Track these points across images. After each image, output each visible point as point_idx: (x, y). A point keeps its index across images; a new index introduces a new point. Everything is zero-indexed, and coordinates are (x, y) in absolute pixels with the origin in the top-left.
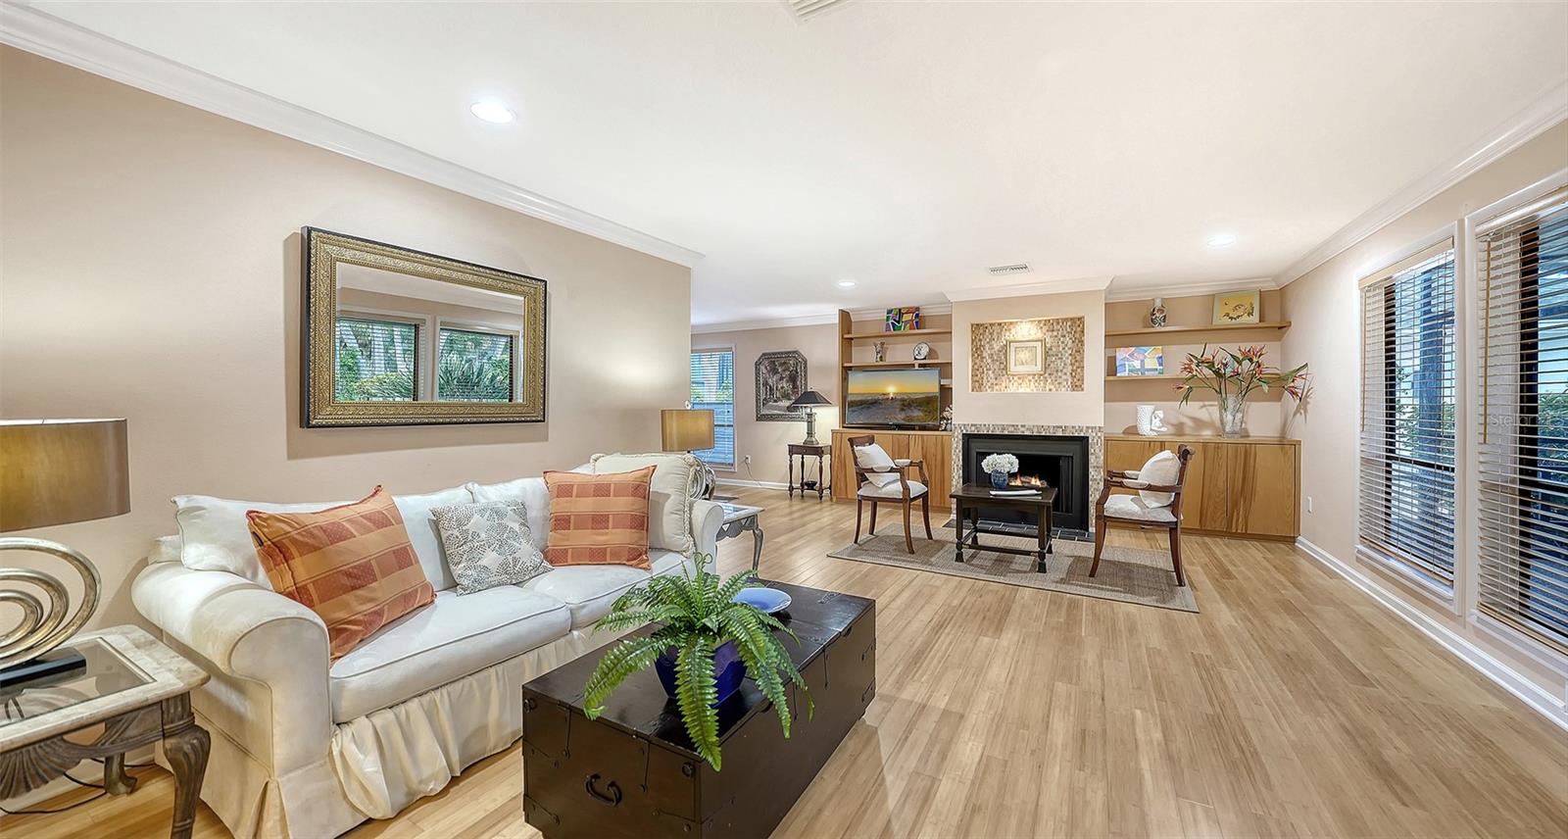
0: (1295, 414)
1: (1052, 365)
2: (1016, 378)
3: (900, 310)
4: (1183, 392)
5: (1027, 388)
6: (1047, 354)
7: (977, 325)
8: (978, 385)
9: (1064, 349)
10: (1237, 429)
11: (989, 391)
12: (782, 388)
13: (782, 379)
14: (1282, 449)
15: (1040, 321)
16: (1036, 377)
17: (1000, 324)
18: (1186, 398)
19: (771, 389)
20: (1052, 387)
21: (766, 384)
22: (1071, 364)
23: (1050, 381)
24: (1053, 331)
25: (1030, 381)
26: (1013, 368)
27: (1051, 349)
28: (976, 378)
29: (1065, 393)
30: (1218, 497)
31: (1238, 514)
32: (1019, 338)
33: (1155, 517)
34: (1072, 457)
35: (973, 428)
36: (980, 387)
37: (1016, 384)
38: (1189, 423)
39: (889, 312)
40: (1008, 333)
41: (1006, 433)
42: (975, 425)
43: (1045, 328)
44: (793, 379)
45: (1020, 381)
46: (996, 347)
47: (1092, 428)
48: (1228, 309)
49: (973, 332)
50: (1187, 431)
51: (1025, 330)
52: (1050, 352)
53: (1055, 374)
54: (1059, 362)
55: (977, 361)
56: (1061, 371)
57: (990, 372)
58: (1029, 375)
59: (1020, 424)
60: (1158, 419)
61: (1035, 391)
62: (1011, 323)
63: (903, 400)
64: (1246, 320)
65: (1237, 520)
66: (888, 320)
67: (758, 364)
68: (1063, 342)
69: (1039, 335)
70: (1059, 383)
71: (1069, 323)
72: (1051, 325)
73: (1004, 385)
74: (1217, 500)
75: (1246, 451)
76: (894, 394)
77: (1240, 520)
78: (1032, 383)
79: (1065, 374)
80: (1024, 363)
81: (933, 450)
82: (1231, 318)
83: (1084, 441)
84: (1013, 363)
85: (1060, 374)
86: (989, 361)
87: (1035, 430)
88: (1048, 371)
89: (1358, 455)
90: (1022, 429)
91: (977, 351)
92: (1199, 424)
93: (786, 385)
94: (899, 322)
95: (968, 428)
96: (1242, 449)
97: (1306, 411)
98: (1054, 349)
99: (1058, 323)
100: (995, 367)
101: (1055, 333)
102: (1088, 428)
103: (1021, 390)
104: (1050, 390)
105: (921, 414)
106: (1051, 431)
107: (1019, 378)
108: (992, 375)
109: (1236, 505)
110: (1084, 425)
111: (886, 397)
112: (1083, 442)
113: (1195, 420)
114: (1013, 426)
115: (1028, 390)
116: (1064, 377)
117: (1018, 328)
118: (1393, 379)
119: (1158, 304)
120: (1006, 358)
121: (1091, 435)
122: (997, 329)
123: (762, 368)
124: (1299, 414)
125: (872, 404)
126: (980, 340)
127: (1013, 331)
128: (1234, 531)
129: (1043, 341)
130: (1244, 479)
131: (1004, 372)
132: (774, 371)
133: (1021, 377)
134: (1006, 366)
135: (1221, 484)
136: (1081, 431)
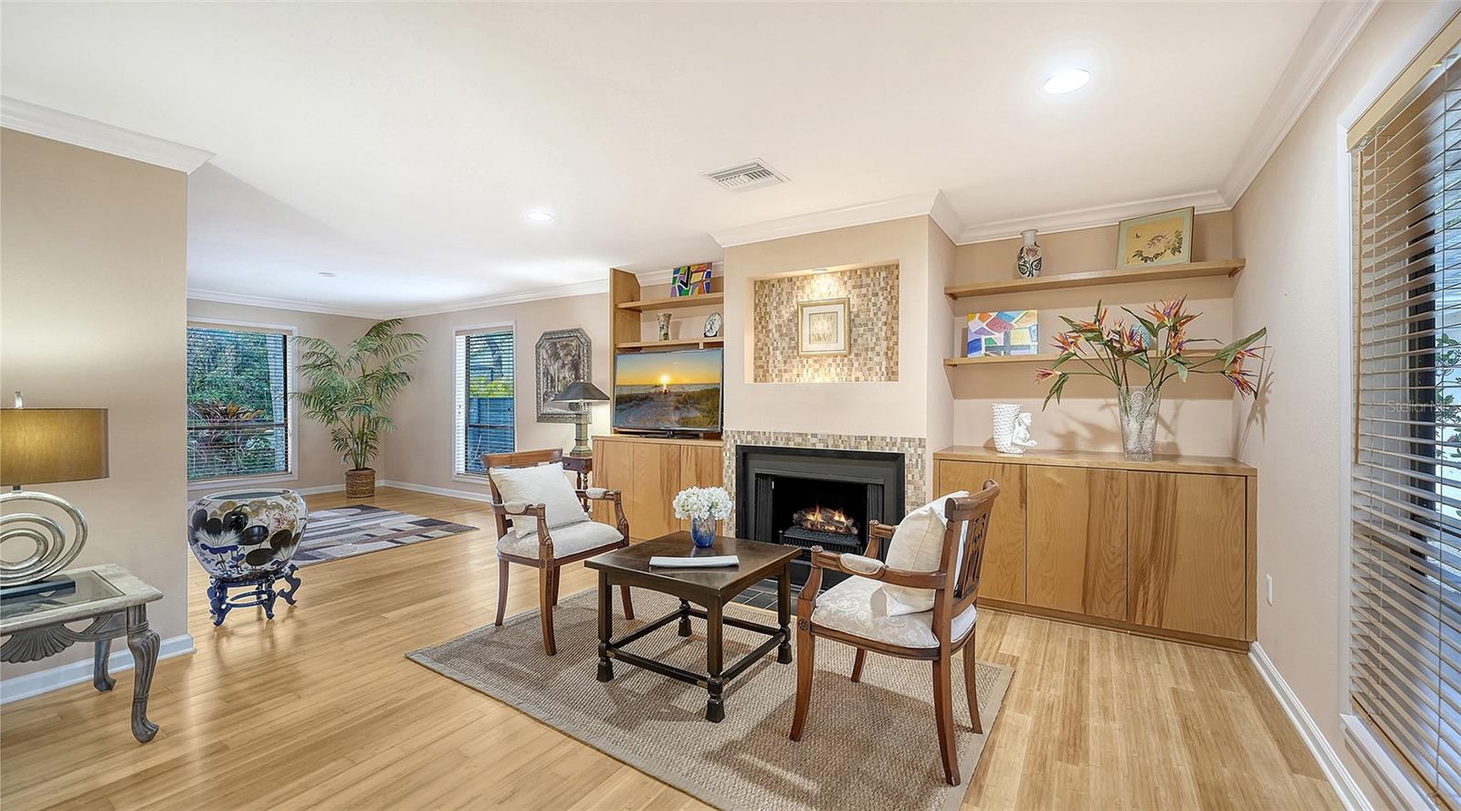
0: (1249, 421)
1: (859, 340)
2: (811, 361)
3: (689, 268)
4: (1050, 382)
5: (825, 376)
6: (851, 323)
7: (761, 282)
8: (762, 372)
9: (875, 314)
10: (1147, 445)
11: (776, 380)
12: (564, 378)
13: (563, 366)
14: (1223, 483)
15: (843, 273)
16: (838, 359)
17: (790, 280)
18: (1057, 390)
19: (552, 381)
20: (860, 374)
21: (547, 373)
22: (887, 338)
23: (856, 364)
24: (861, 287)
25: (830, 365)
26: (806, 346)
27: (858, 316)
28: (760, 363)
29: (877, 384)
30: (1113, 562)
31: (1146, 594)
32: (815, 297)
33: (895, 636)
34: (883, 486)
35: (749, 437)
36: (764, 376)
37: (811, 370)
38: (1083, 432)
39: (677, 271)
40: (801, 293)
41: (792, 445)
42: (752, 433)
43: (851, 282)
44: (575, 367)
45: (817, 366)
46: (786, 315)
47: (910, 440)
48: (1141, 245)
49: (756, 292)
50: (1081, 445)
51: (824, 286)
52: (858, 321)
53: (863, 354)
54: (868, 335)
55: (761, 336)
56: (873, 349)
57: (778, 353)
58: (829, 356)
59: (810, 431)
60: (1023, 426)
61: (836, 379)
62: (805, 277)
63: (678, 395)
64: (1170, 261)
65: (1145, 605)
66: (674, 282)
67: (537, 347)
68: (875, 304)
69: (843, 294)
70: (870, 369)
71: (883, 274)
72: (857, 277)
73: (795, 372)
74: (1112, 567)
75: (1159, 486)
76: (667, 385)
77: (1150, 605)
78: (833, 369)
79: (878, 354)
80: (821, 335)
81: (709, 468)
82: (1145, 259)
83: (898, 459)
84: (806, 338)
85: (870, 354)
86: (777, 335)
87: (831, 442)
88: (855, 351)
89: (1347, 517)
90: (814, 440)
91: (761, 321)
92: (1099, 433)
93: (568, 374)
94: (686, 285)
95: (743, 437)
96: (1151, 483)
97: (1263, 416)
98: (862, 316)
99: (868, 274)
100: (784, 344)
101: (864, 291)
102: (903, 440)
103: (818, 380)
104: (857, 379)
105: (699, 414)
106: (853, 444)
107: (815, 362)
108: (780, 358)
109: (1142, 576)
110: (899, 435)
111: (658, 390)
112: (896, 461)
113: (1093, 428)
114: (801, 434)
115: (828, 380)
116: (876, 359)
117: (814, 284)
118: (1429, 360)
119: (1029, 242)
120: (797, 330)
121: (909, 452)
122: (786, 285)
123: (543, 352)
124: (1254, 422)
125: (642, 399)
126: (765, 305)
127: (808, 291)
128: (1140, 623)
129: (846, 302)
130: (1156, 533)
131: (796, 351)
132: (556, 356)
133: (819, 358)
134: (797, 343)
135: (1117, 542)
136: (894, 444)
